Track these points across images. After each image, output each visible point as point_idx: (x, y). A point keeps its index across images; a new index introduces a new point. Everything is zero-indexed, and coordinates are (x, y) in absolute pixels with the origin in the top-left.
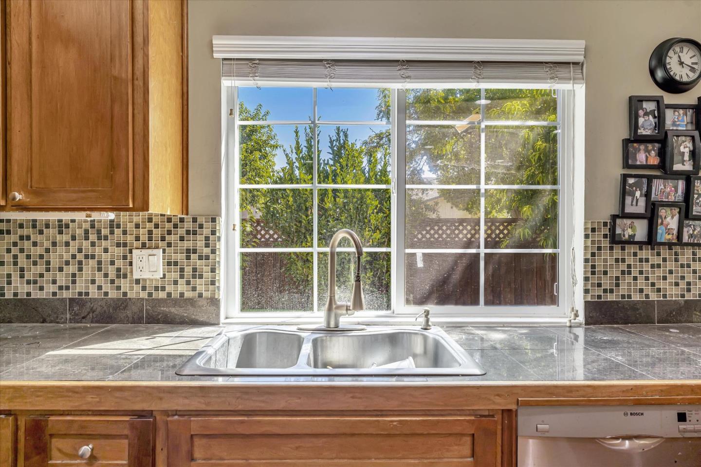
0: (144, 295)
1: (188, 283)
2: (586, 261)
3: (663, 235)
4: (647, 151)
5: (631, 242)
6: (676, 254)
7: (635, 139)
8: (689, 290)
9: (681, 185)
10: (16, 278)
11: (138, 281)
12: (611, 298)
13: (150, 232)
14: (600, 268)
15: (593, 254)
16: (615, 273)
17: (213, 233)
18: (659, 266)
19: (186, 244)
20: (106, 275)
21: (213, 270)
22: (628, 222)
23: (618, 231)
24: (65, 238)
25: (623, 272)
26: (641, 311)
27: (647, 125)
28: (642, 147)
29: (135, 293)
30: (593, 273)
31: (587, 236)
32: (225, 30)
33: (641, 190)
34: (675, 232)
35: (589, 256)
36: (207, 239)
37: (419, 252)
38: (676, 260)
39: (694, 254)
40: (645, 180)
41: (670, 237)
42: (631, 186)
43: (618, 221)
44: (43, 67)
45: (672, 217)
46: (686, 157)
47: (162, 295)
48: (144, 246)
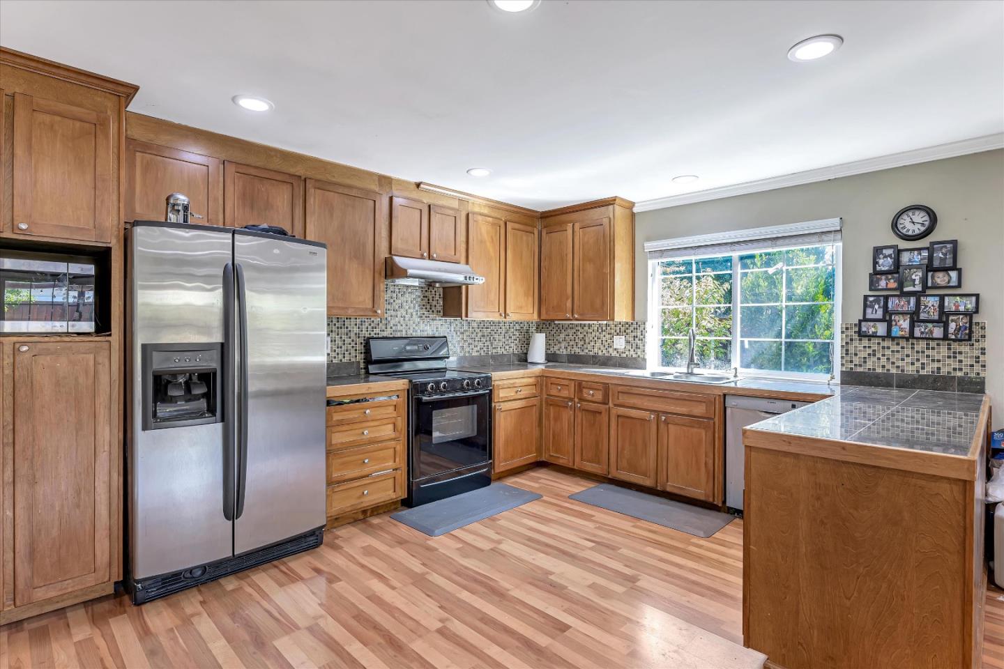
0: (618, 355)
1: (634, 351)
2: (842, 346)
3: (896, 332)
4: (887, 279)
5: (874, 336)
6: (913, 344)
7: (876, 274)
8: (923, 368)
9: (913, 300)
10: (575, 346)
11: (615, 349)
12: (859, 369)
13: (620, 329)
14: (852, 350)
15: (847, 343)
16: (863, 355)
17: (644, 329)
18: (898, 351)
19: (633, 334)
20: (604, 346)
21: (644, 346)
22: (872, 324)
23: (864, 329)
24: (591, 331)
25: (869, 354)
26: (882, 379)
27: (885, 264)
28: (883, 277)
29: (614, 354)
30: (847, 354)
31: (842, 332)
32: (649, 239)
33: (879, 304)
34: (907, 330)
35: (844, 344)
36: (642, 332)
37: (746, 340)
38: (913, 348)
39: (928, 344)
40: (882, 298)
41: (903, 333)
42: (871, 302)
43: (863, 324)
44: (583, 270)
45: (904, 321)
46: (917, 282)
47: (625, 355)
48: (618, 334)
